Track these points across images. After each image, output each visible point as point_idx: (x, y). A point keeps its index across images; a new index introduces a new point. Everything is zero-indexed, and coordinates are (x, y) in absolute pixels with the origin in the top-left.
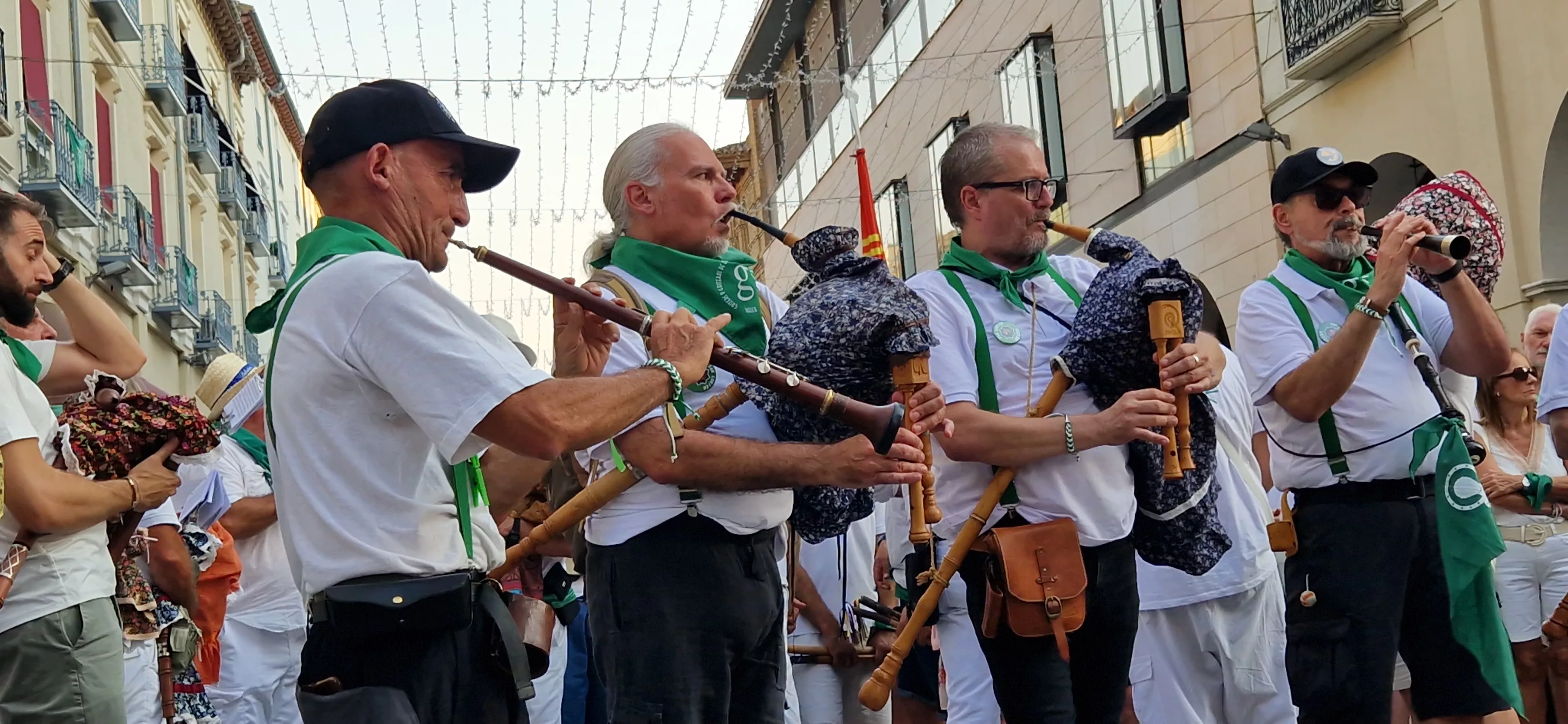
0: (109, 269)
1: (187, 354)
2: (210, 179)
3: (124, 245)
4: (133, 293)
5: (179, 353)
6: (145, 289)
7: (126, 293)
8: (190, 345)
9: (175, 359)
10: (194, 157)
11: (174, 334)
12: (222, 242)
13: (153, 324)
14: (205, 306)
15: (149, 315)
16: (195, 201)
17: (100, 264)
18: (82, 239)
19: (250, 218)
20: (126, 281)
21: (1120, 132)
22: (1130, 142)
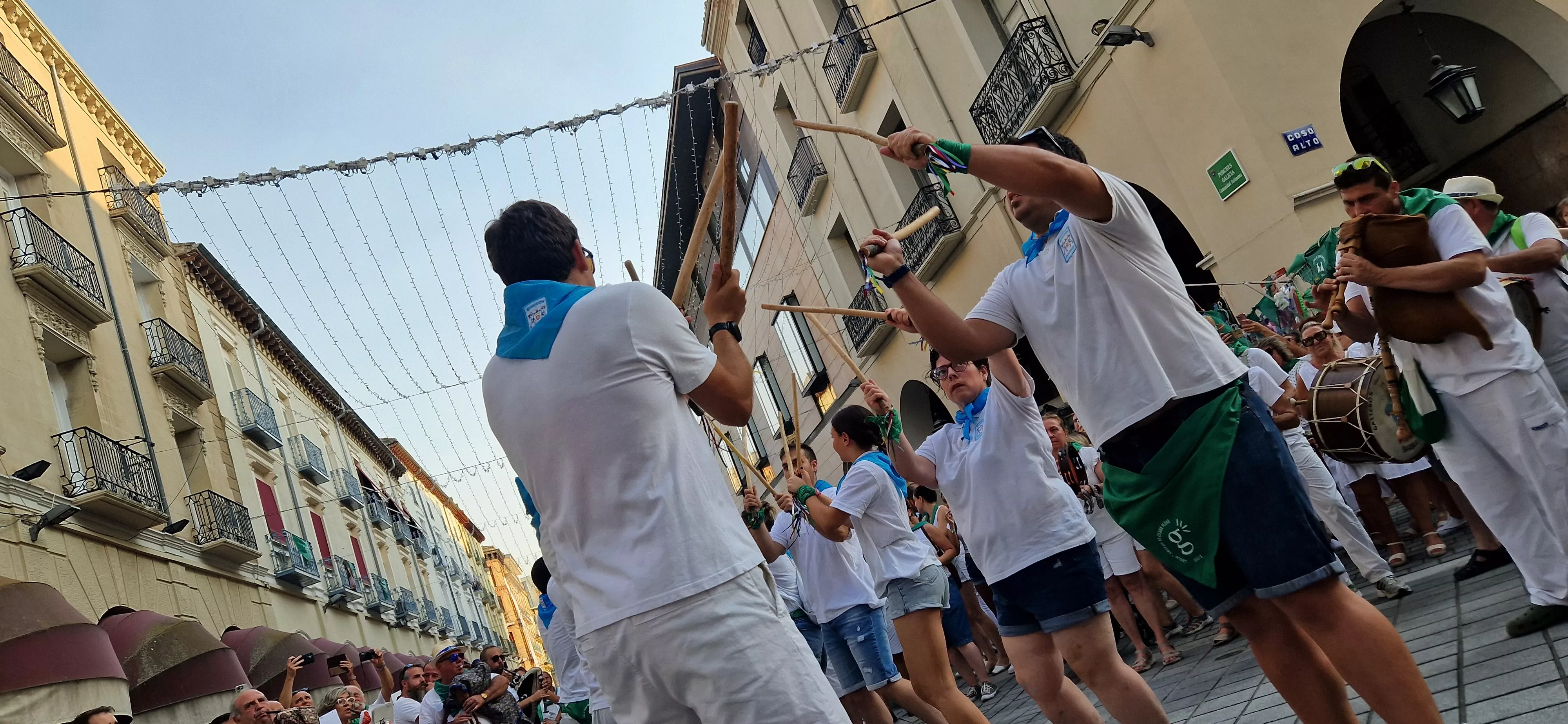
0: (334, 599)
1: (392, 623)
2: (389, 532)
3: (341, 584)
4: (353, 604)
5: (388, 624)
6: (359, 600)
7: (350, 606)
8: (393, 618)
9: (386, 627)
10: (377, 524)
11: (383, 616)
12: (402, 559)
13: (369, 615)
14: (396, 597)
15: (365, 611)
16: (381, 545)
17: (330, 597)
18: (316, 589)
19: (416, 542)
20: (348, 600)
21: (804, 394)
22: (810, 397)
